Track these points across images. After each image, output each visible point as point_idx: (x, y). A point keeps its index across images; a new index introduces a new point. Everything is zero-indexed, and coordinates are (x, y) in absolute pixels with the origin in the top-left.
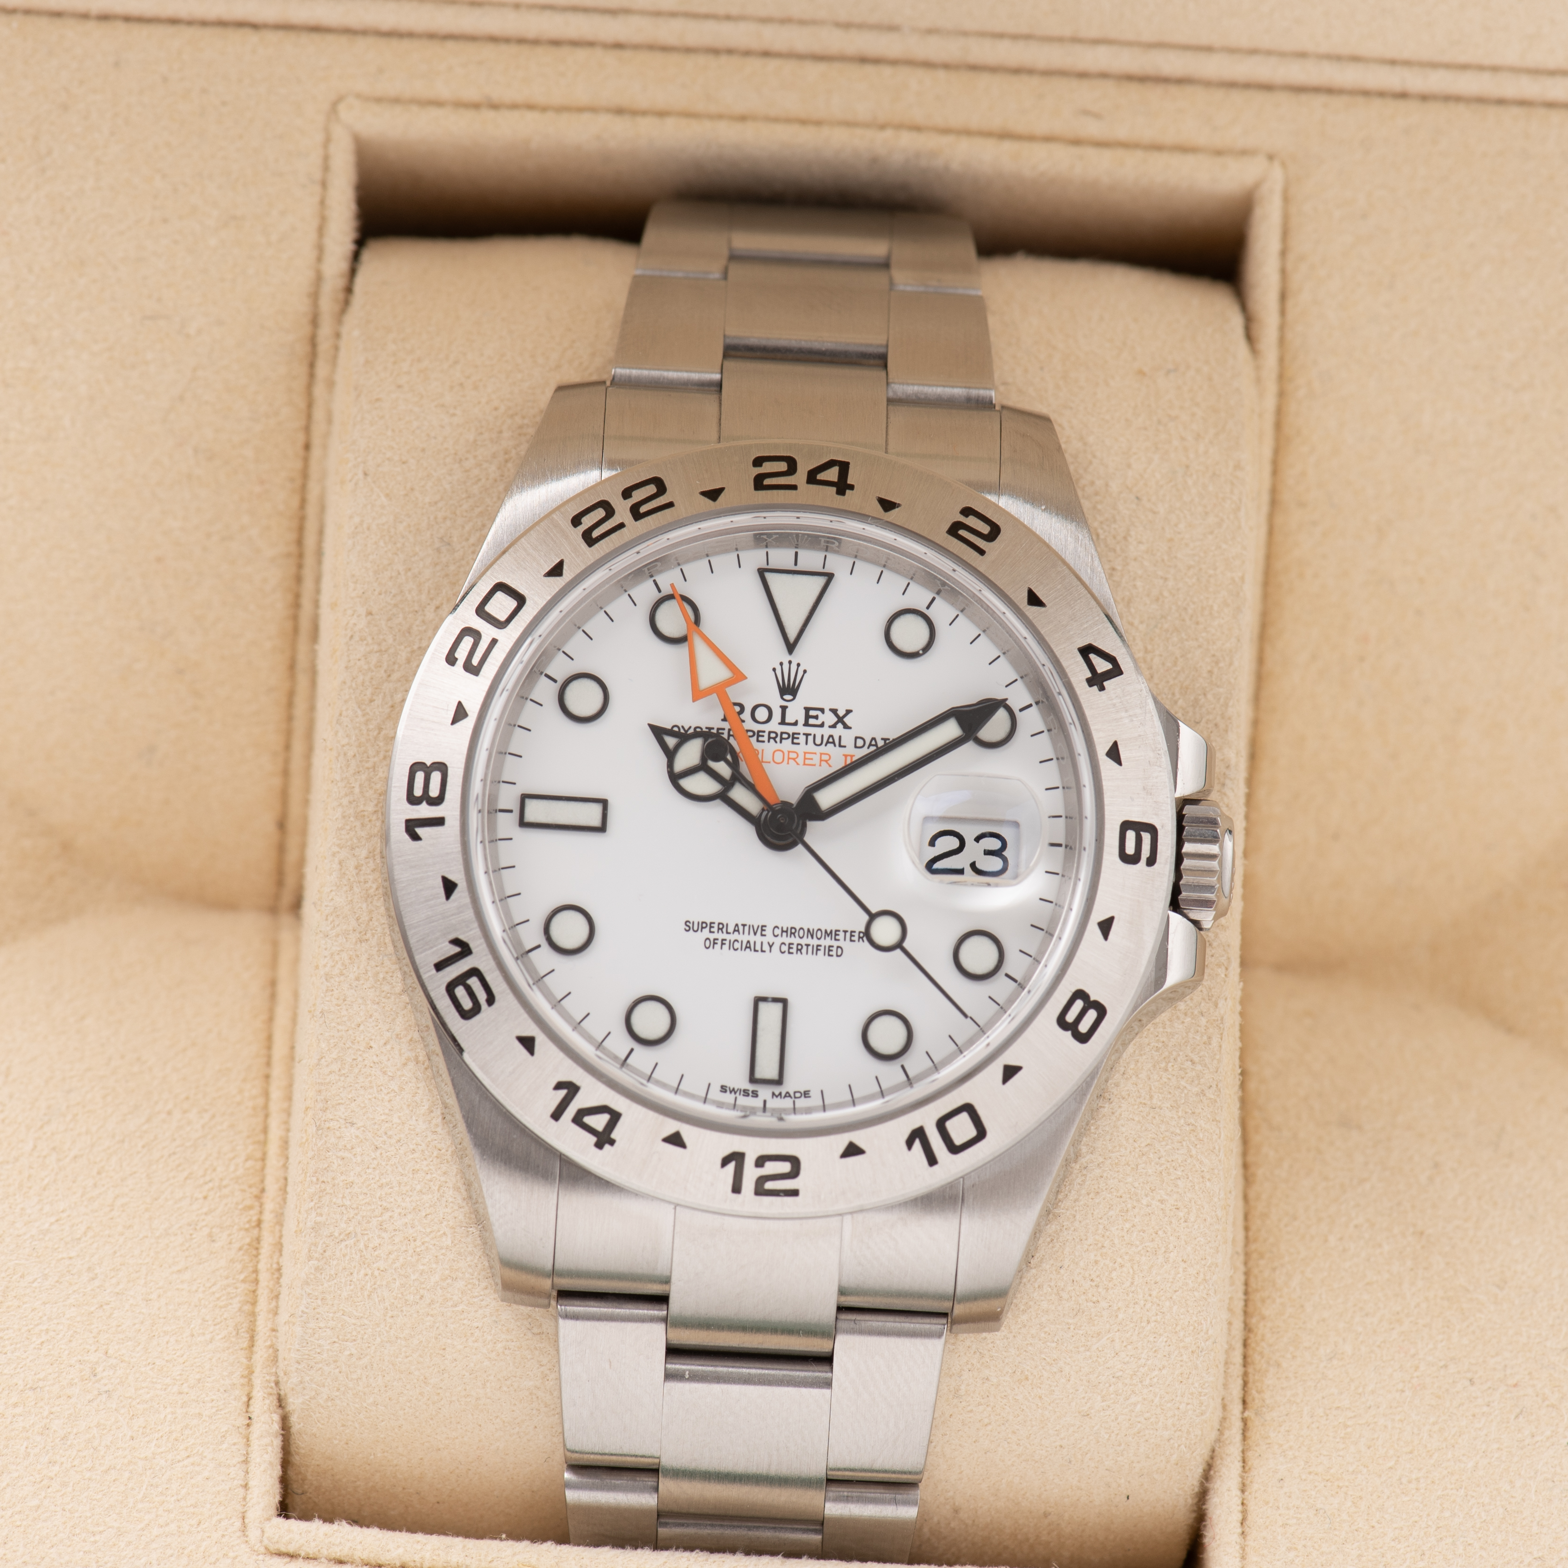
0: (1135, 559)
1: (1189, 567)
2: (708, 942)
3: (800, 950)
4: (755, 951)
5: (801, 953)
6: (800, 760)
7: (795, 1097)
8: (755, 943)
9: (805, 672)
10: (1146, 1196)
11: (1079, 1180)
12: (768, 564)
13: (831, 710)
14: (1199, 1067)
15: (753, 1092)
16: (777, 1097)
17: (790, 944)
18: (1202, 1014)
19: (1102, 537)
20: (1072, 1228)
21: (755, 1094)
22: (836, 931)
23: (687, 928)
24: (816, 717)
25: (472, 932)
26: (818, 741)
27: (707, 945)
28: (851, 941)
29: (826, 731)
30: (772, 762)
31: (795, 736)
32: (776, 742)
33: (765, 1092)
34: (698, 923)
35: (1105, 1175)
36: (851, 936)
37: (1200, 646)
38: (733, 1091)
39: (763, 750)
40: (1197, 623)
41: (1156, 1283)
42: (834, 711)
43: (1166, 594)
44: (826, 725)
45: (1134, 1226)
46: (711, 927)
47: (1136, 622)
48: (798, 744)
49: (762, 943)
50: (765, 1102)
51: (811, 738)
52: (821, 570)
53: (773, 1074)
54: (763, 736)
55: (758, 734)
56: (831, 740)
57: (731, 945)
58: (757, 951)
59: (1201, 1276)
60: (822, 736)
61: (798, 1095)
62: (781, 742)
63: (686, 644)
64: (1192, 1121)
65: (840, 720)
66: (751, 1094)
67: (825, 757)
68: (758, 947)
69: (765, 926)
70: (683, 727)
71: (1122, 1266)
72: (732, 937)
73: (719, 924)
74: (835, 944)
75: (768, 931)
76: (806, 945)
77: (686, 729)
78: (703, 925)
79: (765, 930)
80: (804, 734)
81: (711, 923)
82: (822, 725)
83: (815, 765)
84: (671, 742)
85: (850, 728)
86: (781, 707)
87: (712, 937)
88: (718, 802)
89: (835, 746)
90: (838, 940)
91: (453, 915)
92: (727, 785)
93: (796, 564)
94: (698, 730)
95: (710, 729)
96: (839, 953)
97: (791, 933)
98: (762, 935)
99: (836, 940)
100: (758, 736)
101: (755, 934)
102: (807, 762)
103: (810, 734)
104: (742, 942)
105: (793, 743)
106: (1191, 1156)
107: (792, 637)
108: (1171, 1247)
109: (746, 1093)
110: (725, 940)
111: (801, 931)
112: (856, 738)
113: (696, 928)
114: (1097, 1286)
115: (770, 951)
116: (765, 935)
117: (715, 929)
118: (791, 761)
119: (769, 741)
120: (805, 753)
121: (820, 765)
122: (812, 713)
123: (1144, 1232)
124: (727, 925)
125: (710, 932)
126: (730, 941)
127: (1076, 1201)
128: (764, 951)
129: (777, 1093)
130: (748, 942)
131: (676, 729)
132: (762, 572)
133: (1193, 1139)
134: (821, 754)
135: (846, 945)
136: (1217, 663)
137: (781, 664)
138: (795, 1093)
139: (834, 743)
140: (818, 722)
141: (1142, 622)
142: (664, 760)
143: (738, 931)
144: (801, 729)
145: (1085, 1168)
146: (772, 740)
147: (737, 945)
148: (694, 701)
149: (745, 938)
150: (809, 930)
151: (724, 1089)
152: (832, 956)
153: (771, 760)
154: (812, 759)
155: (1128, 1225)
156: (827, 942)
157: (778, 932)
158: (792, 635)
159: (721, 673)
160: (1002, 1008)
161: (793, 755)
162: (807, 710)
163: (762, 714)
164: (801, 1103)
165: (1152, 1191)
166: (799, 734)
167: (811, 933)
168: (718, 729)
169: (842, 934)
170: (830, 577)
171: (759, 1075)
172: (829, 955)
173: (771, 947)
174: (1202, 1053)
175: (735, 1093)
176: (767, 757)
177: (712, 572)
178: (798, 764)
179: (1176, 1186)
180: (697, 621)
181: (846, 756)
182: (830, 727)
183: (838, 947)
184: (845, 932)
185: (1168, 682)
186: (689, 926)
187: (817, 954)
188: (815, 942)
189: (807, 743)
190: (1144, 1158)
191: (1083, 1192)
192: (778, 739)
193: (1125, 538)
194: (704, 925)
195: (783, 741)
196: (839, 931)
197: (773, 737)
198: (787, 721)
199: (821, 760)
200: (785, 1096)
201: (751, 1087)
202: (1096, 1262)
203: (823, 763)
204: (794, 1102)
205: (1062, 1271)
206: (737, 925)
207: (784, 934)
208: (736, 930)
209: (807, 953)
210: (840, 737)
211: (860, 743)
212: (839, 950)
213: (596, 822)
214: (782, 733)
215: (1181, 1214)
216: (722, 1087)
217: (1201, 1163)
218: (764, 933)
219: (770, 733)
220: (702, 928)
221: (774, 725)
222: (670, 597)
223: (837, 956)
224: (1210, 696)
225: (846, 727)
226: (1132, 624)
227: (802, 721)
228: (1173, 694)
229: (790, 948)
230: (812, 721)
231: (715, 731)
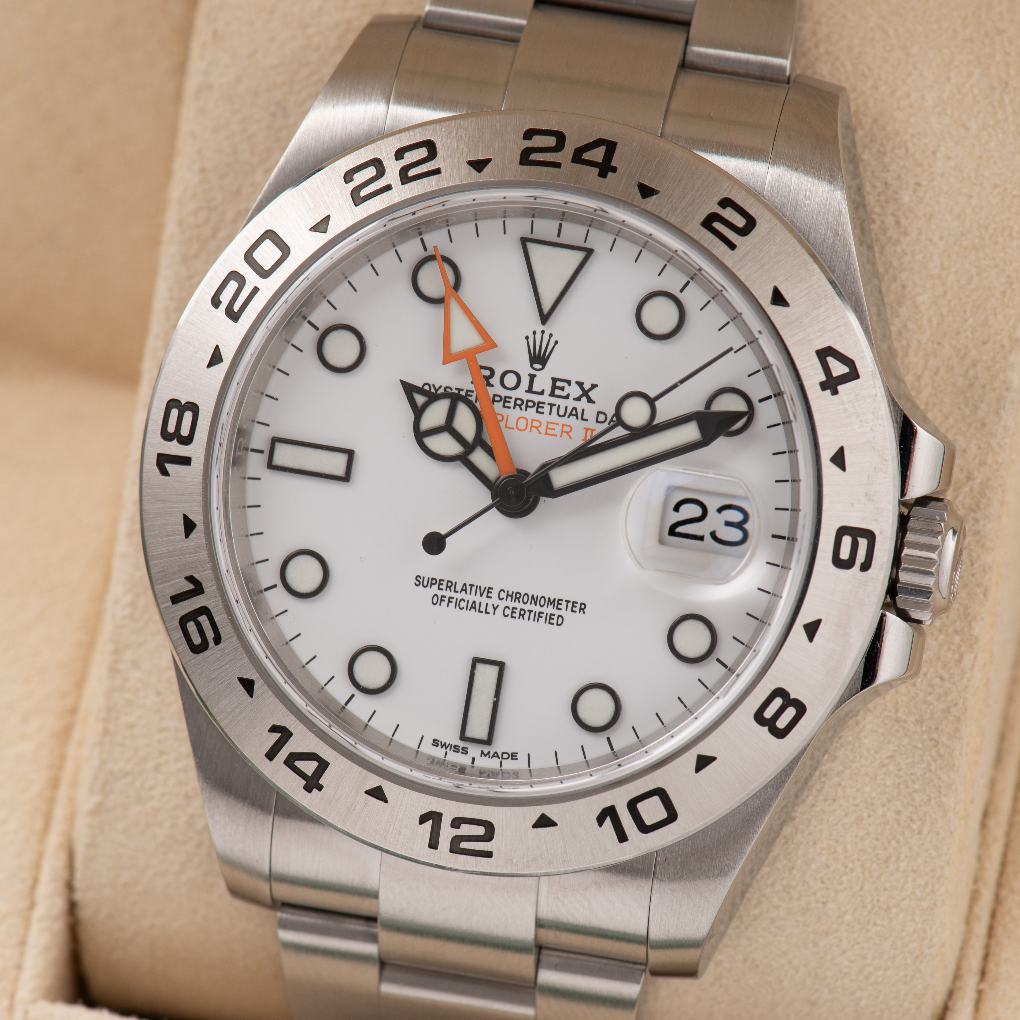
0: (942, 175)
1: (996, 186)
2: (435, 598)
3: (523, 615)
4: (480, 611)
5: (524, 619)
6: (543, 429)
7: (503, 758)
8: (480, 603)
9: (556, 342)
10: (883, 806)
11: (818, 787)
12: (532, 233)
13: (577, 383)
14: (947, 685)
15: (463, 748)
16: (485, 756)
17: (513, 608)
18: (956, 632)
19: (911, 151)
20: (807, 833)
21: (465, 751)
22: (559, 600)
23: (417, 583)
24: (562, 389)
25: (205, 573)
26: (562, 412)
27: (435, 602)
28: (572, 611)
29: (571, 404)
30: (515, 428)
31: (541, 405)
32: (521, 409)
33: (474, 751)
34: (429, 578)
35: (843, 783)
36: (573, 606)
37: (996, 266)
38: (444, 745)
39: (508, 416)
40: (996, 243)
41: (885, 890)
42: (580, 384)
43: (969, 211)
44: (571, 397)
45: (868, 834)
46: (440, 584)
47: (935, 239)
48: (543, 413)
49: (487, 604)
50: (473, 759)
51: (555, 409)
52: (582, 244)
53: (482, 734)
54: (509, 402)
55: (505, 400)
56: (574, 412)
57: (458, 604)
58: (482, 612)
59: (930, 887)
60: (566, 408)
61: (505, 756)
62: (526, 410)
63: (443, 305)
64: (935, 736)
65: (585, 393)
66: (461, 751)
67: (567, 429)
68: (483, 609)
69: (492, 589)
70: (434, 385)
71: (852, 871)
72: (459, 596)
73: (448, 582)
74: (557, 612)
75: (494, 594)
76: (528, 611)
77: (437, 387)
78: (432, 582)
79: (491, 593)
80: (549, 404)
81: (441, 580)
82: (567, 397)
83: (556, 435)
84: (420, 400)
85: (594, 402)
86: (530, 375)
87: (440, 593)
88: (459, 462)
89: (577, 418)
90: (561, 609)
91: (190, 553)
92: (469, 448)
93: (559, 235)
94: (448, 390)
95: (459, 390)
96: (560, 622)
97: (516, 598)
98: (488, 597)
99: (558, 608)
100: (505, 401)
101: (481, 595)
102: (549, 431)
103: (555, 405)
104: (468, 601)
105: (537, 412)
106: (931, 771)
107: (546, 307)
108: (902, 857)
109: (456, 749)
110: (453, 598)
111: (526, 597)
112: (599, 413)
113: (425, 584)
114: (827, 889)
115: (494, 614)
116: (491, 597)
117: (444, 587)
118: (534, 429)
119: (514, 408)
120: (548, 423)
121: (561, 436)
122: (559, 384)
123: (877, 840)
124: (456, 583)
125: (439, 589)
126: (457, 599)
127: (813, 806)
128: (489, 613)
129: (486, 752)
130: (474, 602)
131: (427, 388)
132: (524, 241)
133: (934, 754)
134: (563, 425)
135: (567, 614)
136: (1011, 284)
137: (534, 333)
138: (503, 753)
139: (576, 415)
140: (564, 394)
141: (941, 238)
142: (412, 416)
143: (466, 590)
144: (546, 398)
145: (825, 775)
146: (517, 407)
147: (463, 604)
148: (444, 363)
149: (471, 598)
150: (533, 596)
151: (435, 743)
152: (553, 624)
153: (514, 426)
154: (554, 429)
155: (861, 833)
156: (549, 610)
157: (503, 595)
158: (547, 306)
159: (474, 340)
160: (710, 691)
161: (536, 424)
162: (555, 380)
163: (510, 380)
164: (508, 765)
165: (889, 801)
166: (544, 403)
167: (534, 600)
168: (467, 391)
169: (564, 603)
170: (589, 252)
171: (469, 733)
172: (550, 623)
173: (495, 609)
174: (952, 671)
175: (446, 748)
176: (512, 422)
177: (478, 236)
178: (540, 433)
179: (913, 799)
180: (457, 285)
181: (587, 429)
182: (574, 399)
183: (559, 616)
184: (568, 602)
185: (961, 299)
186: (419, 581)
187: (538, 621)
188: (538, 609)
189: (550, 414)
190: (884, 770)
191: (821, 798)
192: (523, 407)
193: (934, 153)
194: (434, 582)
195: (528, 409)
196: (562, 600)
197: (520, 404)
198: (534, 389)
199: (563, 431)
200: (493, 756)
201: (461, 744)
202: (828, 866)
203: (564, 434)
204: (501, 762)
205: (795, 872)
206: (465, 585)
207: (509, 598)
208: (464, 590)
209: (529, 619)
210: (583, 410)
211: (602, 417)
212: (560, 619)
213: (340, 471)
214: (528, 401)
215: (915, 827)
216: (434, 740)
217: (940, 778)
218: (490, 595)
219: (516, 399)
220: (432, 584)
221: (521, 393)
222: (432, 258)
223: (558, 624)
224: (1000, 317)
225: (590, 401)
226: (930, 240)
227: (548, 391)
228: (965, 312)
229: (513, 612)
230: (558, 392)
231: (463, 393)
